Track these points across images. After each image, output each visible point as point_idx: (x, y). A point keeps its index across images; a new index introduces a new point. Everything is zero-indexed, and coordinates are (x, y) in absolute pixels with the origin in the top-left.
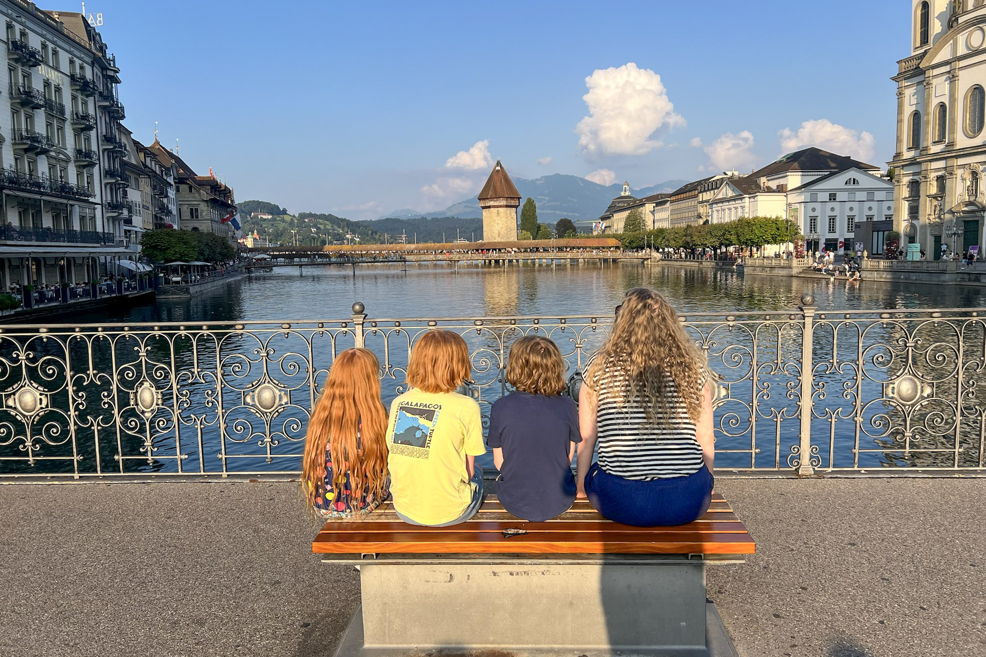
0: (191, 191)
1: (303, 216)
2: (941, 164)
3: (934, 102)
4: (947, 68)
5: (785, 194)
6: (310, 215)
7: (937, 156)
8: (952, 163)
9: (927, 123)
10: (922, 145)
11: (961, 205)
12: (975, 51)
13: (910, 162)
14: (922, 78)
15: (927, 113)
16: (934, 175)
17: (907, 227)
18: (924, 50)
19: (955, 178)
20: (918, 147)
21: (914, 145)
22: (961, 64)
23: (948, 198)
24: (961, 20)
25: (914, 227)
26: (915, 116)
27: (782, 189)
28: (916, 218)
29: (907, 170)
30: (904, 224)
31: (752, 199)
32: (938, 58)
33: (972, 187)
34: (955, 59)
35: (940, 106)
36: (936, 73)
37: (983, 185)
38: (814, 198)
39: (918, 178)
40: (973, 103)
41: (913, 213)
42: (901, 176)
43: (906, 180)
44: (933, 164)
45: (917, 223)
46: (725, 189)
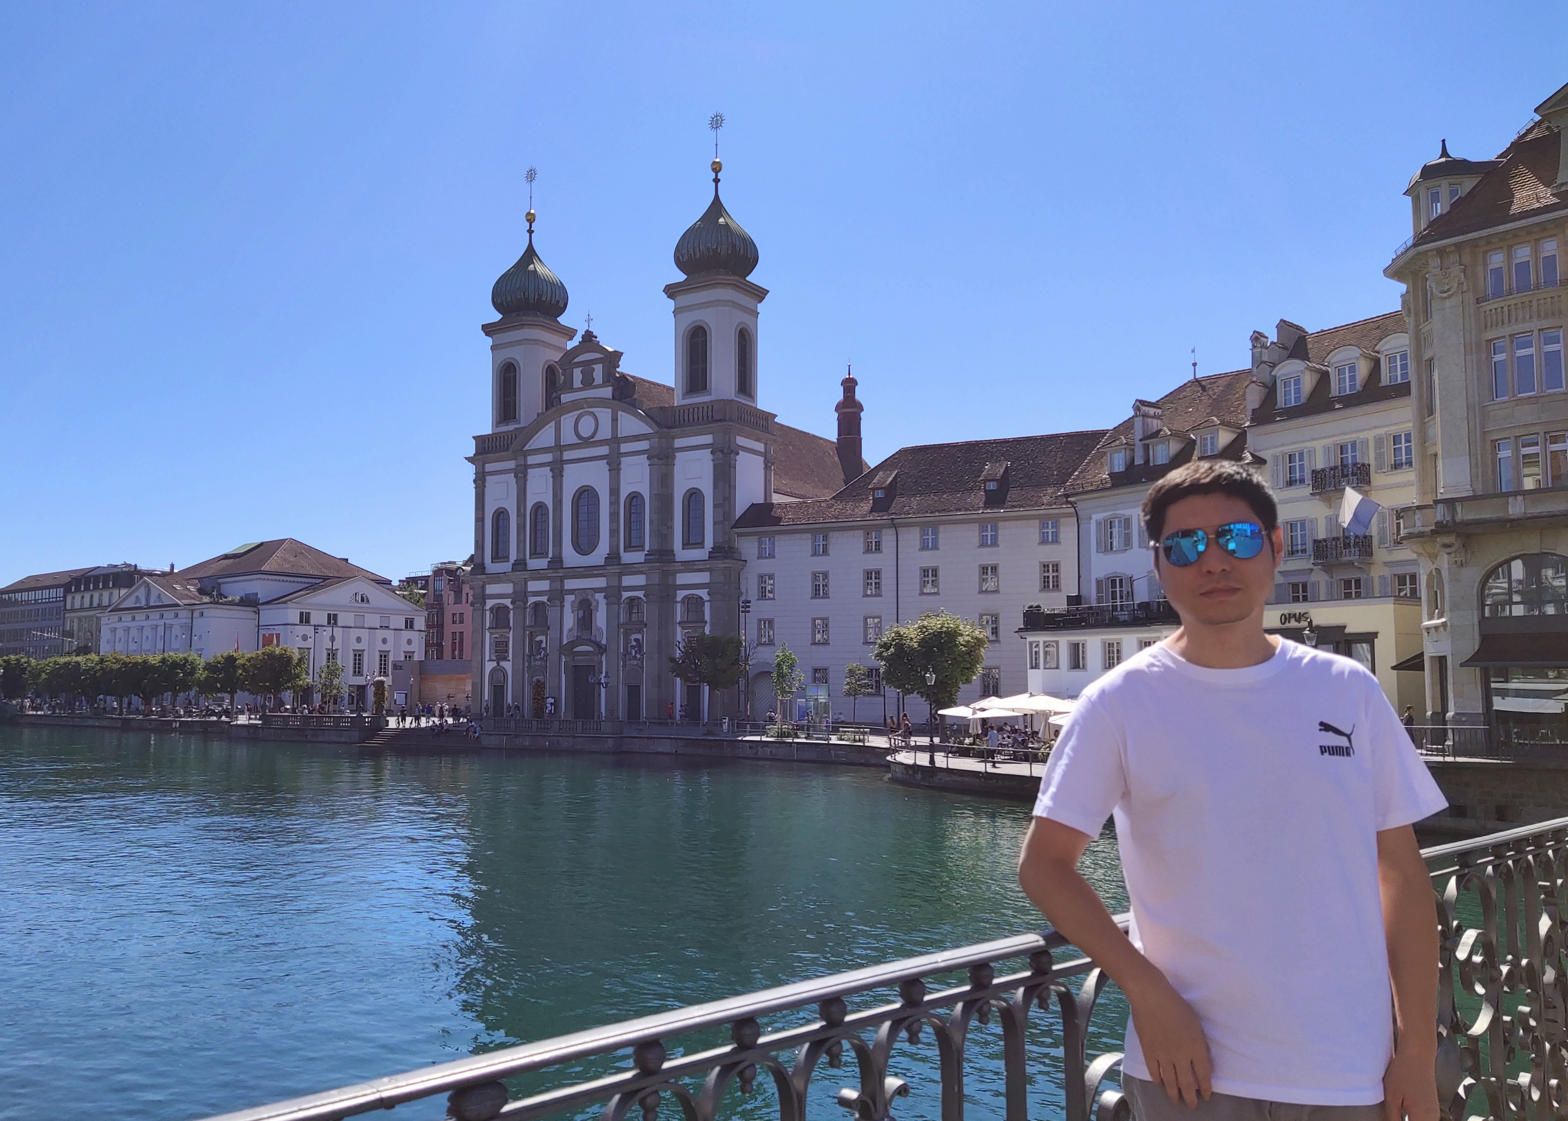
2: (544, 585)
3: (531, 501)
4: (548, 457)
5: (255, 609)
7: (538, 575)
8: (557, 585)
9: (521, 528)
10: (513, 556)
11: (573, 644)
12: (587, 442)
13: (497, 578)
14: (511, 464)
15: (521, 514)
16: (532, 600)
17: (493, 671)
18: (511, 427)
19: (562, 607)
20: (506, 558)
21: (499, 555)
22: (568, 455)
23: (553, 633)
24: (565, 398)
25: (504, 672)
26: (501, 515)
27: (250, 602)
28: (505, 659)
29: (491, 589)
30: (489, 666)
31: (196, 614)
32: (533, 444)
33: (586, 621)
34: (559, 448)
35: (539, 507)
36: (531, 460)
37: (601, 619)
38: (305, 619)
39: (507, 602)
40: (583, 510)
41: (500, 652)
42: (482, 598)
43: (490, 603)
44: (533, 586)
45: (507, 666)
46: (141, 592)
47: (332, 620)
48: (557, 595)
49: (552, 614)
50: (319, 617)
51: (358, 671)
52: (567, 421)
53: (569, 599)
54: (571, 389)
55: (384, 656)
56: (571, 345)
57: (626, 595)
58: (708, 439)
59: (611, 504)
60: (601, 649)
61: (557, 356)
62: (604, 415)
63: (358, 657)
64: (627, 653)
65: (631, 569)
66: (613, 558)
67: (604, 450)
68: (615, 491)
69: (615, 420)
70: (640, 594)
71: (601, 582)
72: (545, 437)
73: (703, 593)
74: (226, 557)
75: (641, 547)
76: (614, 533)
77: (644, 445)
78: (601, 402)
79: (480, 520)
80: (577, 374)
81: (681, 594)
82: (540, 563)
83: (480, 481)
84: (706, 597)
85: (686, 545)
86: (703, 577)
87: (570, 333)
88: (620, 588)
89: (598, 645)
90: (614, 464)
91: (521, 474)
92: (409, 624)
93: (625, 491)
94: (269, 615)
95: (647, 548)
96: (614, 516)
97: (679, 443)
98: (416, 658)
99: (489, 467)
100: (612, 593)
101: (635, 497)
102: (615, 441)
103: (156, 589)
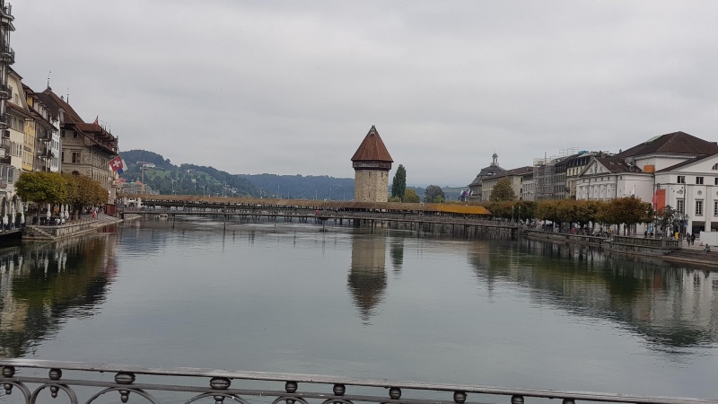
0: (75, 136)
1: (185, 167)
5: (652, 175)
6: (192, 167)
31: (619, 178)
38: (681, 180)
46: (593, 167)
47: (700, 181)
50: (690, 180)
94: (660, 179)
103: (600, 165)
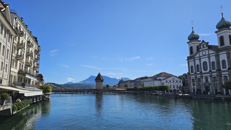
2: (200, 76)
3: (196, 64)
4: (198, 58)
7: (198, 74)
8: (202, 75)
9: (195, 68)
10: (194, 72)
11: (205, 84)
12: (204, 55)
13: (192, 75)
14: (193, 60)
15: (195, 66)
16: (198, 78)
17: (193, 88)
18: (192, 55)
19: (203, 79)
20: (193, 72)
21: (192, 72)
22: (201, 57)
23: (202, 82)
24: (200, 50)
25: (195, 88)
26: (192, 67)
27: (160, 80)
28: (195, 86)
29: (191, 77)
30: (192, 87)
31: (154, 82)
32: (196, 56)
33: (207, 80)
34: (200, 57)
35: (198, 65)
36: (196, 59)
37: (209, 80)
39: (194, 78)
40: (205, 65)
41: (194, 85)
42: (190, 78)
43: (191, 78)
44: (198, 76)
45: (195, 87)
46: (148, 79)
47: (170, 82)
48: (202, 77)
49: (201, 79)
50: (168, 81)
51: (174, 88)
52: (201, 53)
53: (204, 77)
54: (201, 48)
55: (177, 86)
56: (200, 43)
57: (213, 76)
58: (225, 52)
59: (209, 63)
60: (210, 84)
61: (198, 44)
62: (207, 51)
63: (174, 86)
64: (214, 85)
65: (214, 72)
66: (210, 71)
67: (207, 56)
68: (210, 62)
69: (208, 52)
70: (216, 76)
71: (209, 75)
72: (198, 55)
73: (227, 75)
74: (157, 75)
75: (215, 69)
76: (210, 67)
77: (214, 54)
78: (206, 50)
79: (189, 68)
80: (202, 46)
81: (223, 76)
82: (199, 73)
83: (188, 63)
84: (228, 76)
85: (223, 68)
86: (227, 73)
87: (200, 41)
88: (212, 75)
89: (209, 84)
90: (209, 58)
91: (194, 61)
92: (180, 82)
93: (211, 62)
94: (162, 81)
95: (216, 69)
96: (210, 65)
97: (220, 53)
98: (181, 86)
99: (189, 61)
100: (211, 76)
101: (213, 62)
102: (209, 54)
103: (150, 79)
